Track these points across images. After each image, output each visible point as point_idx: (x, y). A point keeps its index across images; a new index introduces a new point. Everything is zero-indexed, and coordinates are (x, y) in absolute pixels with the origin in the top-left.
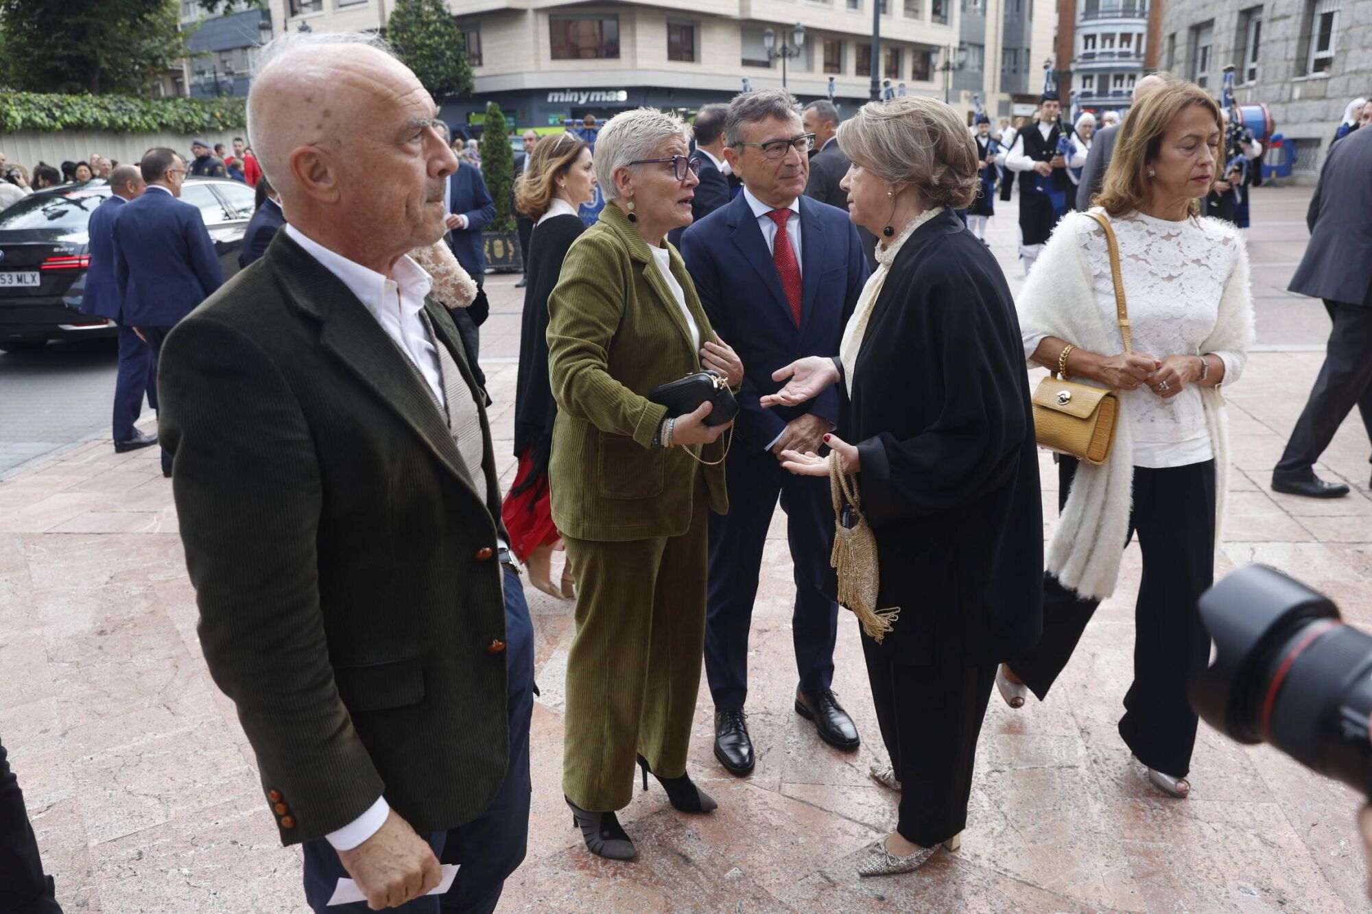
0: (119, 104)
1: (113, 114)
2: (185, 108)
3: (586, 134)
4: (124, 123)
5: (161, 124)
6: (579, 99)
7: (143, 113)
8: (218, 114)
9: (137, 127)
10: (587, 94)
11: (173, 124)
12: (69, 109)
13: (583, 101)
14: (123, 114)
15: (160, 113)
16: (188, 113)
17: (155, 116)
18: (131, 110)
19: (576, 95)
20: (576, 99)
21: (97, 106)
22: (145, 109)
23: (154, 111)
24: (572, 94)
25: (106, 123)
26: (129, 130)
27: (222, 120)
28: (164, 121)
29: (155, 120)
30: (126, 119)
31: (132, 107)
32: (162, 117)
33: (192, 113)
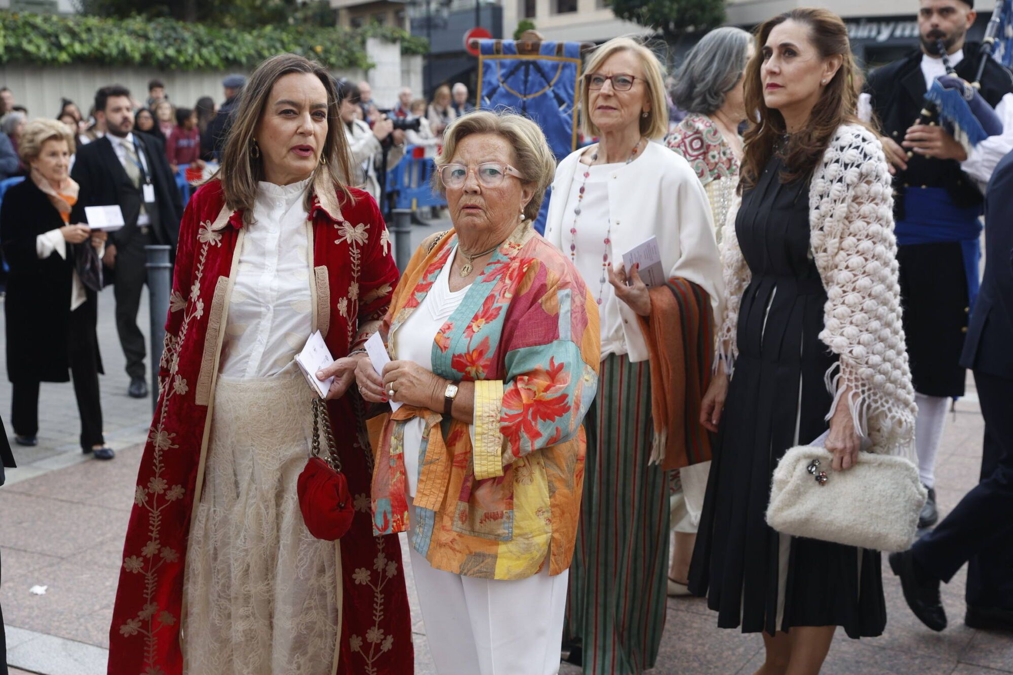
0: (167, 32)
1: (152, 45)
2: (271, 39)
3: (521, 75)
4: (166, 56)
5: (226, 59)
6: (879, 33)
7: (200, 43)
8: (319, 49)
9: (187, 63)
10: (892, 26)
11: (244, 60)
12: (84, 36)
13: (884, 36)
14: (169, 45)
15: (227, 44)
16: (274, 47)
17: (216, 50)
18: (184, 41)
19: (874, 28)
20: (874, 33)
21: (132, 33)
22: (206, 39)
23: (218, 42)
24: (868, 27)
25: (137, 56)
26: (173, 66)
27: (322, 56)
28: (231, 56)
29: (218, 54)
30: (171, 52)
31: (187, 35)
32: (229, 49)
33: (278, 45)
